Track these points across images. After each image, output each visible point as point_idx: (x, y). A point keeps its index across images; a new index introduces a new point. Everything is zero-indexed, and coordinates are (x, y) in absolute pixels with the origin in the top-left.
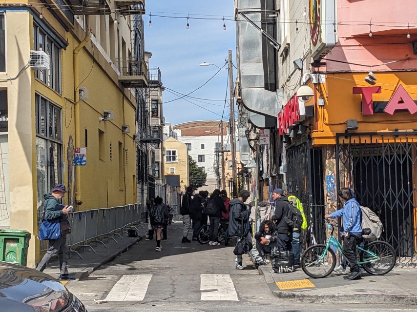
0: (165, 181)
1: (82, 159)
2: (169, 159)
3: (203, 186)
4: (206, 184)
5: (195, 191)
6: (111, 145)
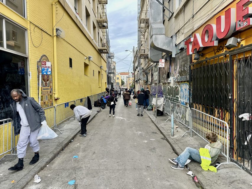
0: (116, 84)
1: (47, 70)
2: (117, 79)
4: (124, 84)
6: (94, 71)
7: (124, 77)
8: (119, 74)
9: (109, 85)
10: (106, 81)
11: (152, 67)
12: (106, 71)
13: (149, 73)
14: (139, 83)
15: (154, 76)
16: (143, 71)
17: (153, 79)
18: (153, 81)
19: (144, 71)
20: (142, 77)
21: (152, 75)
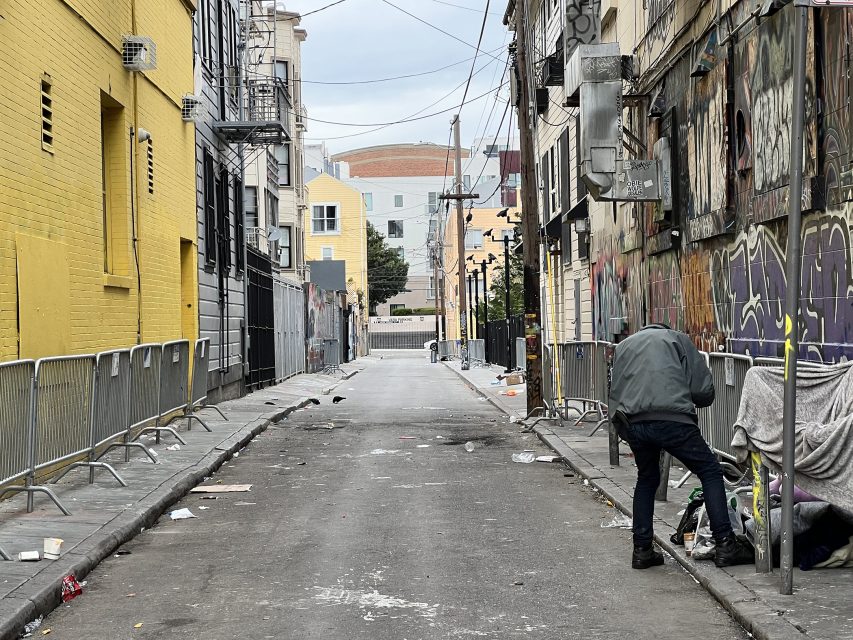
0: (308, 274)
2: (319, 226)
3: (400, 294)
4: (407, 287)
5: (381, 305)
6: (46, 87)
7: (399, 201)
8: (344, 167)
9: (223, 274)
10: (191, 227)
11: (733, 40)
12: (189, 104)
13: (702, 107)
14: (585, 251)
15: (756, 141)
16: (628, 100)
17: (746, 173)
18: (743, 196)
19: (636, 100)
20: (612, 160)
21: (737, 126)
